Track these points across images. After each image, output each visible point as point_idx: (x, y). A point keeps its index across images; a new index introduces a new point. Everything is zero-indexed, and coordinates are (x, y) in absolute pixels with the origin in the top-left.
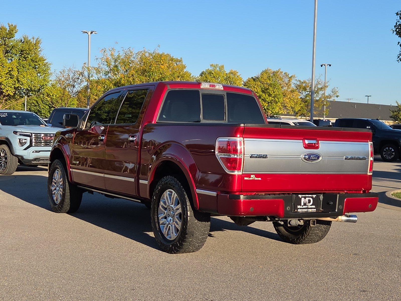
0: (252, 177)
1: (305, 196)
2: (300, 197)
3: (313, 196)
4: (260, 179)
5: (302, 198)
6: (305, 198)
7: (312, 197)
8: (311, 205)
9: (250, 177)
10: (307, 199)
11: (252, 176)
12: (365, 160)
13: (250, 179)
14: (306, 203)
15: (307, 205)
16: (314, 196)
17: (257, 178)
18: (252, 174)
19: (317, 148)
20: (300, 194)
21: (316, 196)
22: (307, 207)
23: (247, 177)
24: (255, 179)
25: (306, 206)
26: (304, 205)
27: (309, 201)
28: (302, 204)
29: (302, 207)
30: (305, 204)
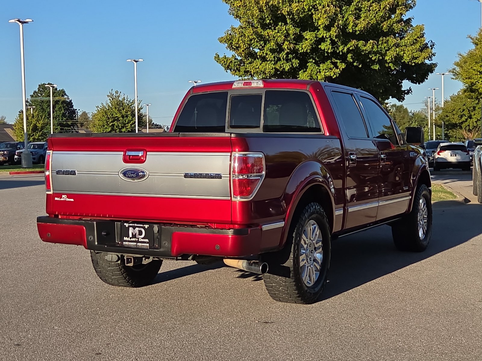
0: (64, 198)
1: (134, 225)
2: (127, 226)
3: (144, 226)
4: (72, 200)
5: (130, 228)
6: (134, 228)
7: (144, 228)
8: (142, 238)
9: (61, 197)
10: (137, 229)
11: (63, 196)
12: (221, 178)
13: (61, 199)
14: (136, 234)
15: (137, 237)
16: (146, 226)
17: (69, 198)
18: (64, 194)
19: (143, 162)
20: (127, 222)
21: (148, 226)
22: (137, 239)
23: (58, 198)
24: (67, 200)
25: (135, 239)
26: (132, 237)
27: (140, 233)
28: (131, 236)
29: (130, 240)
30: (134, 236)
